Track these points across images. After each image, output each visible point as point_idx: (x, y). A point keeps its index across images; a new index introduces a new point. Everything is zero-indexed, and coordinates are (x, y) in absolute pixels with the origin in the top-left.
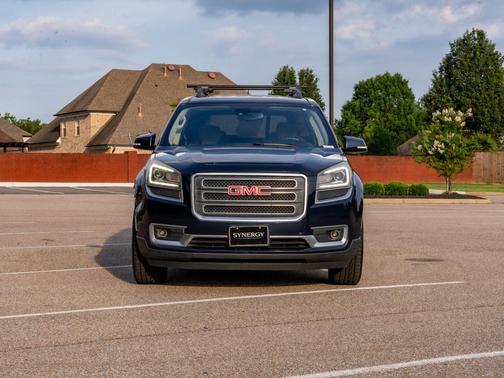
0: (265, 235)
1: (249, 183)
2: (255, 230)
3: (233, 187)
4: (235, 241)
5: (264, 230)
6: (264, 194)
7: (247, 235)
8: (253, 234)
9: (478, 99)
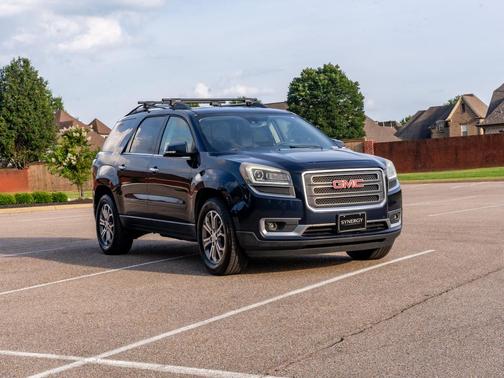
0: (364, 221)
1: (348, 178)
2: (356, 217)
3: (337, 181)
4: (343, 227)
5: (363, 216)
6: (360, 186)
7: (350, 221)
8: (355, 220)
9: (28, 119)
